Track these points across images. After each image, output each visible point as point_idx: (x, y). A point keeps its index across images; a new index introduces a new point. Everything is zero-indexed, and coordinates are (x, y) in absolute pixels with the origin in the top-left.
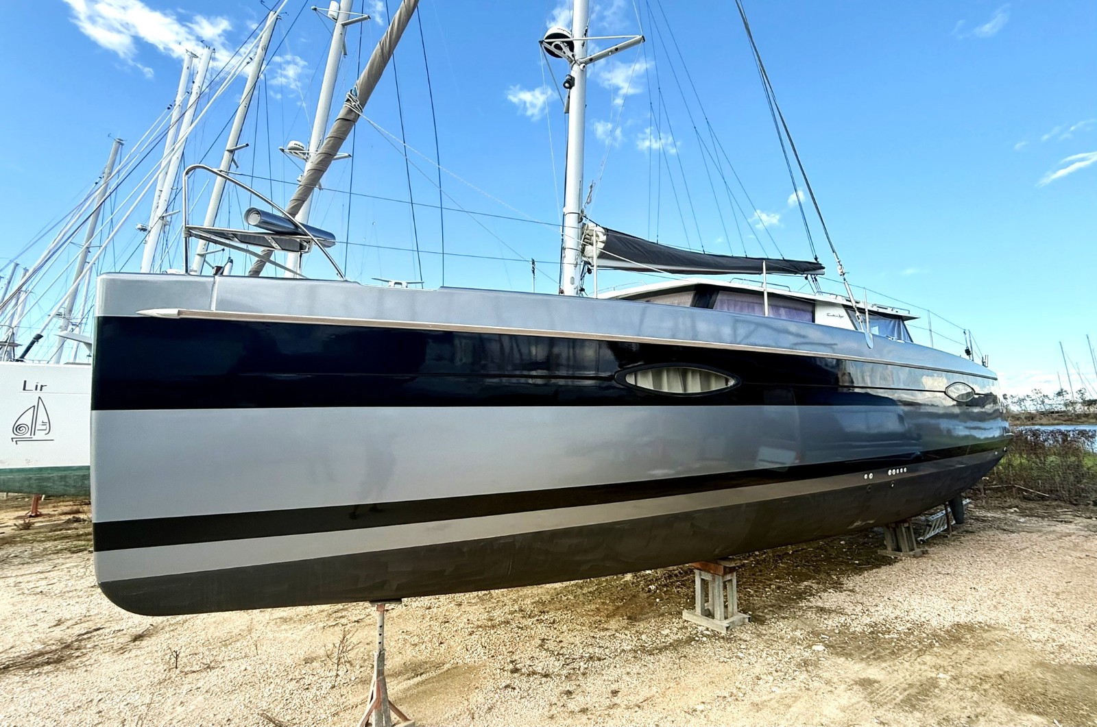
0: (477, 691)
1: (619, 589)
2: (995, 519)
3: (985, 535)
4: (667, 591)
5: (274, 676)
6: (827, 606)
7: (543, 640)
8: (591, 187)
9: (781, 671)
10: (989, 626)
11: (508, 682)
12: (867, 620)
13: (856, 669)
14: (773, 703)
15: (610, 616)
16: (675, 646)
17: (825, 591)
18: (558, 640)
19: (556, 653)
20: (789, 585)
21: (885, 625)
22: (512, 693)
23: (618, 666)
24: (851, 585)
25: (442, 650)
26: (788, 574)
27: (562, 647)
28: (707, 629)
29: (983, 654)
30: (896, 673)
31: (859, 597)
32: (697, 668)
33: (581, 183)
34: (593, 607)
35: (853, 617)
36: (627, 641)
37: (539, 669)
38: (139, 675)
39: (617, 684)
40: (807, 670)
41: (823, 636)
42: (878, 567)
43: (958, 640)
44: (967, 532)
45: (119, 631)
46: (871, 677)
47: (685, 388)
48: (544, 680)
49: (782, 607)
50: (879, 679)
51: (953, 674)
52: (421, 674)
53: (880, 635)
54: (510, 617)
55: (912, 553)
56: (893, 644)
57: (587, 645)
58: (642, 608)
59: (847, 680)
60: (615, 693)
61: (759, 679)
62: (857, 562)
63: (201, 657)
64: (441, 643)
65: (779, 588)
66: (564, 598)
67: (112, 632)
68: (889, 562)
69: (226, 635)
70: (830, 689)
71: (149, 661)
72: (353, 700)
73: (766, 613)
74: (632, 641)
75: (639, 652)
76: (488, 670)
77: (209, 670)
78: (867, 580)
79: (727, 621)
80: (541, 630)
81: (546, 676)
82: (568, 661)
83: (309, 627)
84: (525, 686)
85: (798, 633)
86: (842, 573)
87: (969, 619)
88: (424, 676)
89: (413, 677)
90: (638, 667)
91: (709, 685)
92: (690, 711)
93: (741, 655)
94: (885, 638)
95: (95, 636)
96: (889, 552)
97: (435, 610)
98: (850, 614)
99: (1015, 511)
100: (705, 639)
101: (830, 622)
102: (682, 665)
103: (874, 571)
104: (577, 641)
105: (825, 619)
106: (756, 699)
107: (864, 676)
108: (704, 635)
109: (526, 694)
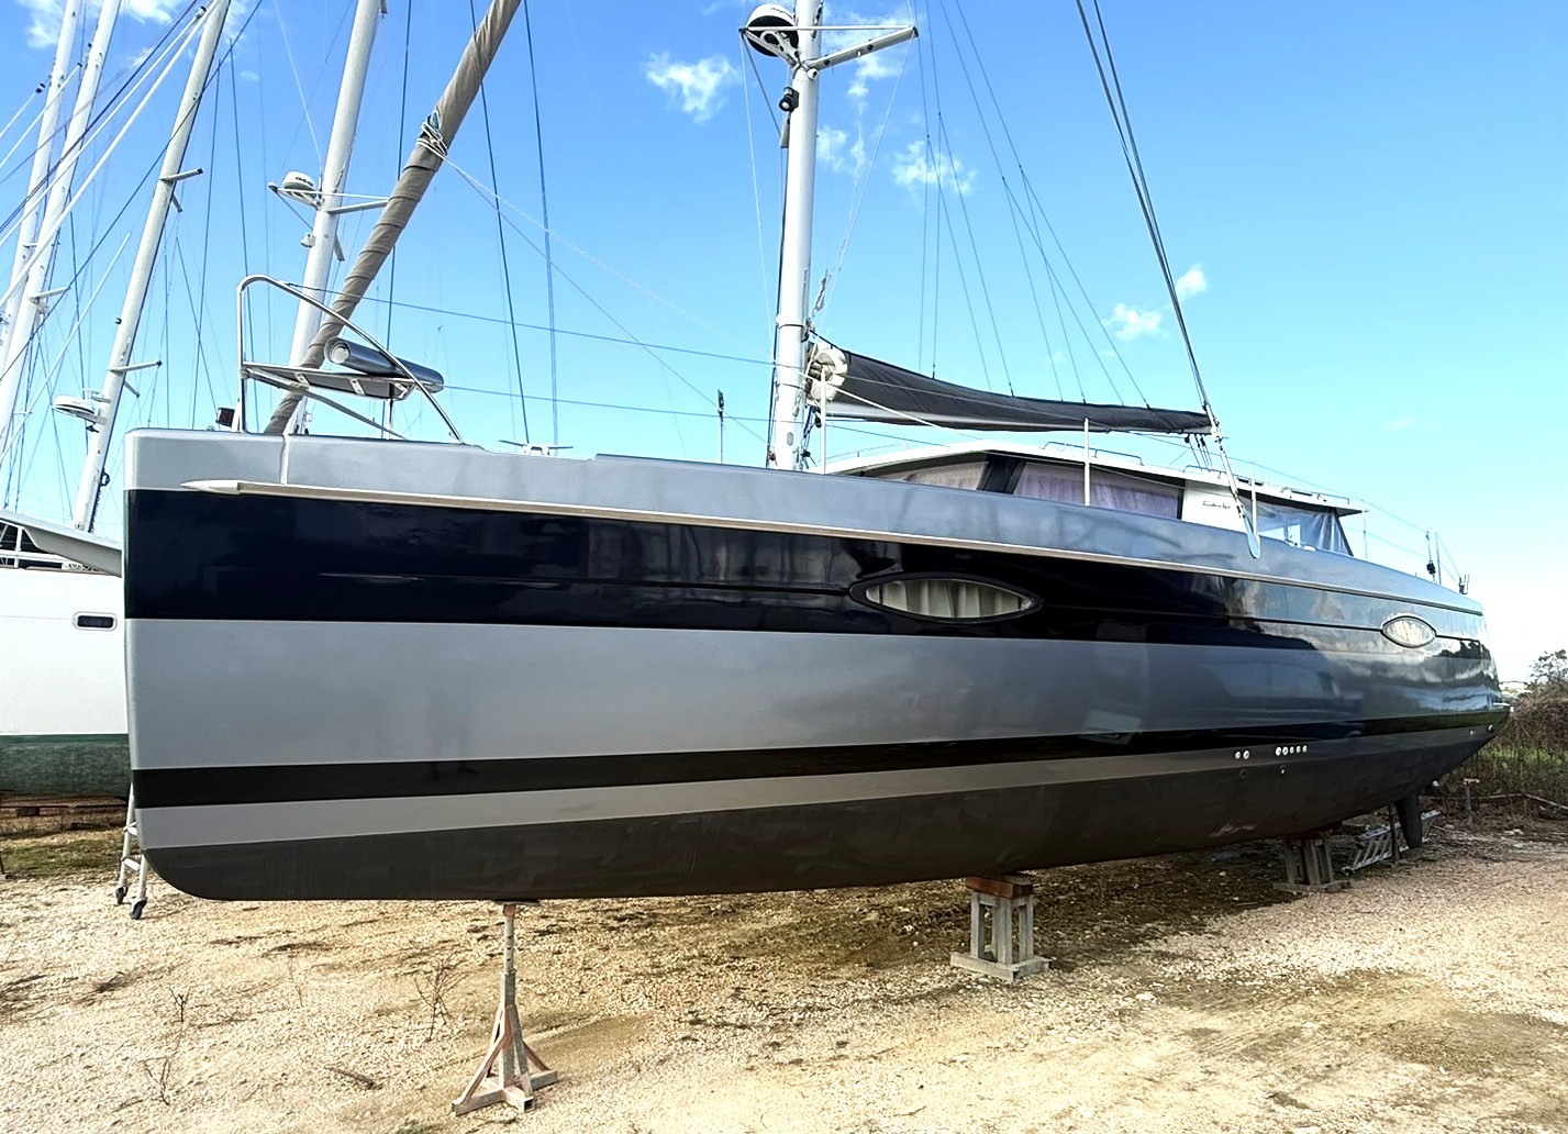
0: (642, 1043)
1: (857, 930)
2: (1477, 843)
3: (1449, 865)
4: (931, 932)
5: (335, 1029)
6: (1172, 950)
7: (738, 989)
8: (824, 281)
9: (1084, 1021)
10: (1400, 973)
11: (687, 1034)
12: (1227, 966)
13: (1190, 1019)
14: (1065, 1054)
15: (839, 963)
16: (934, 996)
17: (1175, 933)
18: (759, 989)
19: (756, 1003)
20: (1122, 927)
21: (1250, 972)
22: (693, 1046)
23: (848, 1016)
24: (1217, 926)
25: (585, 1001)
26: (1125, 914)
27: (765, 997)
28: (986, 976)
29: (1376, 1002)
30: (1246, 1023)
31: (1223, 940)
32: (963, 1019)
33: (807, 275)
34: (815, 952)
35: (1207, 962)
36: (866, 990)
37: (732, 1020)
38: (127, 1029)
39: (846, 1035)
40: (1121, 1021)
41: (1155, 984)
42: (1269, 904)
43: (1350, 988)
44: (1424, 860)
45: (72, 979)
46: (1209, 1027)
47: (956, 610)
48: (739, 1031)
49: (1105, 951)
50: (1220, 1028)
51: (1325, 1023)
52: (557, 1027)
53: (1238, 982)
54: (685, 963)
55: (1325, 886)
56: (1255, 992)
57: (805, 995)
58: (891, 953)
59: (1176, 1030)
60: (842, 1044)
61: (1049, 1028)
62: (1237, 899)
63: (216, 1009)
64: (583, 992)
65: (1105, 930)
66: (769, 942)
67: (61, 980)
68: (1286, 898)
69: (243, 984)
70: (1148, 1038)
71: (135, 1014)
72: (459, 1055)
73: (1079, 960)
74: (872, 990)
75: (881, 1002)
76: (656, 1022)
77: (233, 1023)
78: (1244, 921)
79: (1017, 965)
80: (735, 979)
81: (742, 1027)
82: (775, 1012)
83: (372, 976)
84: (711, 1038)
85: (1120, 981)
86: (1210, 912)
87: (1374, 964)
88: (561, 1029)
89: (545, 1030)
90: (878, 1018)
91: (978, 1036)
92: (947, 1062)
93: (1029, 1004)
94: (1244, 986)
95: (36, 985)
96: (1290, 886)
97: (567, 955)
98: (1202, 958)
99: (1517, 833)
100: (980, 987)
101: (1171, 969)
102: (942, 1015)
103: (1259, 909)
104: (790, 990)
105: (1165, 965)
106: (1041, 1049)
107: (1201, 1026)
108: (978, 983)
109: (713, 1046)
